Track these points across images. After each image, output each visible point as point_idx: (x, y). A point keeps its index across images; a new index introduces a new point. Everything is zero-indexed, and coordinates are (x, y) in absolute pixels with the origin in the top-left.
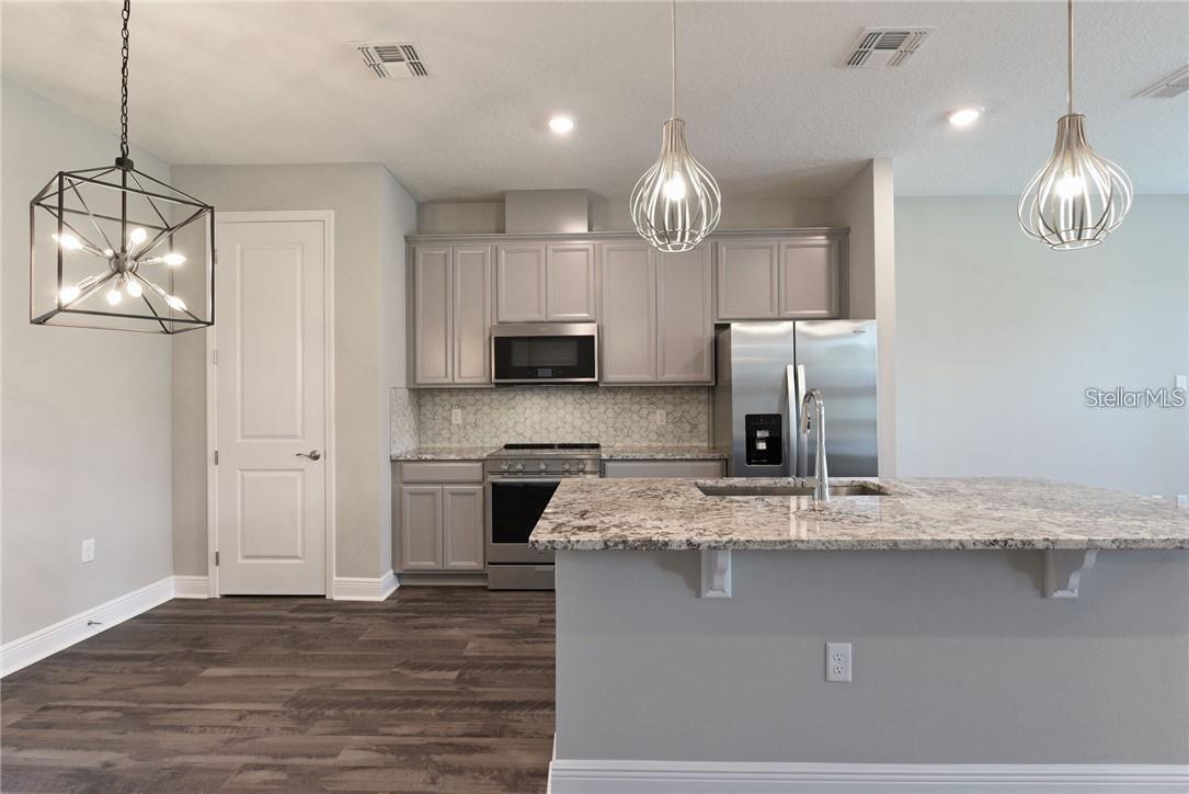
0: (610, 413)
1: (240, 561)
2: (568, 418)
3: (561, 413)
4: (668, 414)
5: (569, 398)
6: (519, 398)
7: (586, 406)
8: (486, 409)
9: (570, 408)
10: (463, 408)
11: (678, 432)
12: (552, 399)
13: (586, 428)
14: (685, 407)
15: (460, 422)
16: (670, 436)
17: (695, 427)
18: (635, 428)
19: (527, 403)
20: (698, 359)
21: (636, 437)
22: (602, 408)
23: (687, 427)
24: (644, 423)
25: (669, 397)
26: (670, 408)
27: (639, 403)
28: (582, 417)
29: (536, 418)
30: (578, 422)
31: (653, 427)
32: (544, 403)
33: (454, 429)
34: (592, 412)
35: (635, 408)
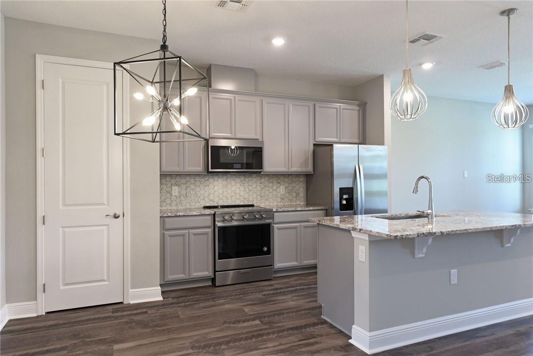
0: (259, 188)
1: (62, 288)
2: (237, 191)
3: (234, 188)
4: (286, 188)
5: (238, 180)
6: (211, 180)
7: (246, 184)
8: (193, 186)
9: (238, 185)
10: (179, 186)
11: (290, 197)
12: (229, 180)
13: (246, 196)
14: (294, 185)
15: (177, 194)
16: (286, 200)
17: (298, 194)
18: (270, 195)
19: (216, 183)
20: (306, 160)
21: (271, 200)
22: (254, 186)
23: (294, 194)
24: (275, 193)
25: (286, 180)
26: (287, 185)
27: (272, 183)
28: (245, 191)
29: (220, 191)
30: (242, 193)
31: (279, 195)
32: (225, 183)
33: (173, 198)
34: (251, 188)
35: (271, 185)
